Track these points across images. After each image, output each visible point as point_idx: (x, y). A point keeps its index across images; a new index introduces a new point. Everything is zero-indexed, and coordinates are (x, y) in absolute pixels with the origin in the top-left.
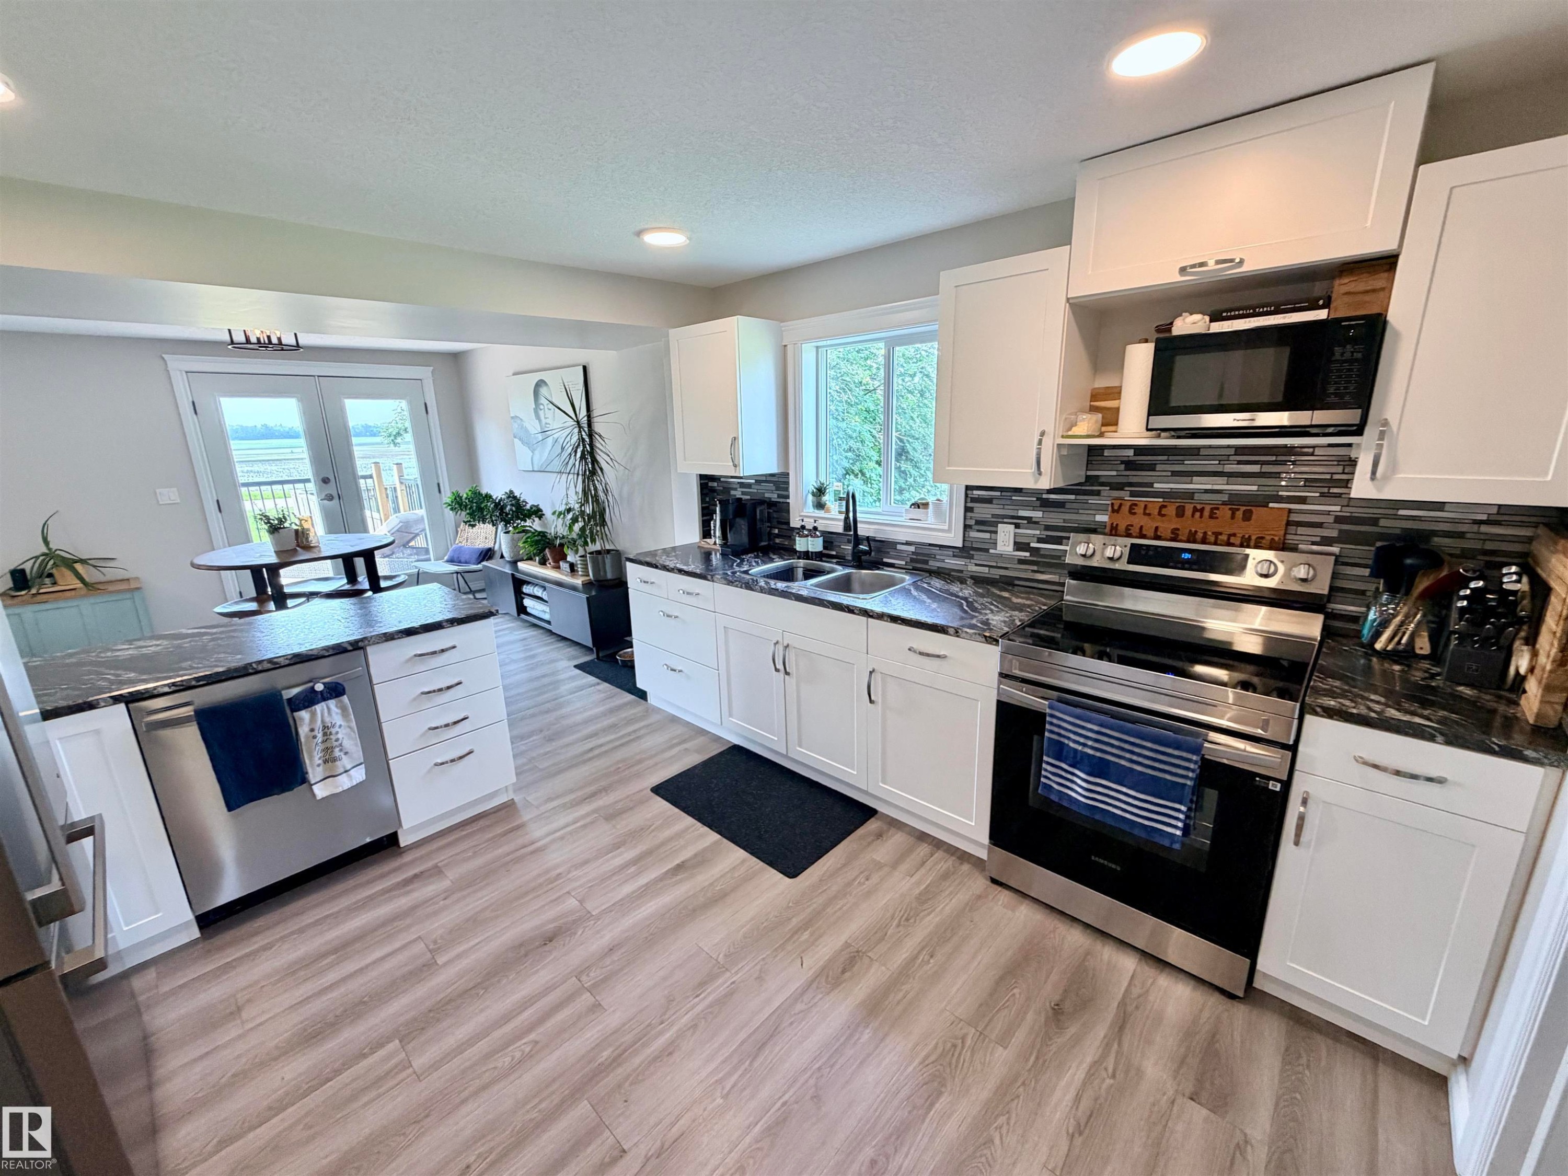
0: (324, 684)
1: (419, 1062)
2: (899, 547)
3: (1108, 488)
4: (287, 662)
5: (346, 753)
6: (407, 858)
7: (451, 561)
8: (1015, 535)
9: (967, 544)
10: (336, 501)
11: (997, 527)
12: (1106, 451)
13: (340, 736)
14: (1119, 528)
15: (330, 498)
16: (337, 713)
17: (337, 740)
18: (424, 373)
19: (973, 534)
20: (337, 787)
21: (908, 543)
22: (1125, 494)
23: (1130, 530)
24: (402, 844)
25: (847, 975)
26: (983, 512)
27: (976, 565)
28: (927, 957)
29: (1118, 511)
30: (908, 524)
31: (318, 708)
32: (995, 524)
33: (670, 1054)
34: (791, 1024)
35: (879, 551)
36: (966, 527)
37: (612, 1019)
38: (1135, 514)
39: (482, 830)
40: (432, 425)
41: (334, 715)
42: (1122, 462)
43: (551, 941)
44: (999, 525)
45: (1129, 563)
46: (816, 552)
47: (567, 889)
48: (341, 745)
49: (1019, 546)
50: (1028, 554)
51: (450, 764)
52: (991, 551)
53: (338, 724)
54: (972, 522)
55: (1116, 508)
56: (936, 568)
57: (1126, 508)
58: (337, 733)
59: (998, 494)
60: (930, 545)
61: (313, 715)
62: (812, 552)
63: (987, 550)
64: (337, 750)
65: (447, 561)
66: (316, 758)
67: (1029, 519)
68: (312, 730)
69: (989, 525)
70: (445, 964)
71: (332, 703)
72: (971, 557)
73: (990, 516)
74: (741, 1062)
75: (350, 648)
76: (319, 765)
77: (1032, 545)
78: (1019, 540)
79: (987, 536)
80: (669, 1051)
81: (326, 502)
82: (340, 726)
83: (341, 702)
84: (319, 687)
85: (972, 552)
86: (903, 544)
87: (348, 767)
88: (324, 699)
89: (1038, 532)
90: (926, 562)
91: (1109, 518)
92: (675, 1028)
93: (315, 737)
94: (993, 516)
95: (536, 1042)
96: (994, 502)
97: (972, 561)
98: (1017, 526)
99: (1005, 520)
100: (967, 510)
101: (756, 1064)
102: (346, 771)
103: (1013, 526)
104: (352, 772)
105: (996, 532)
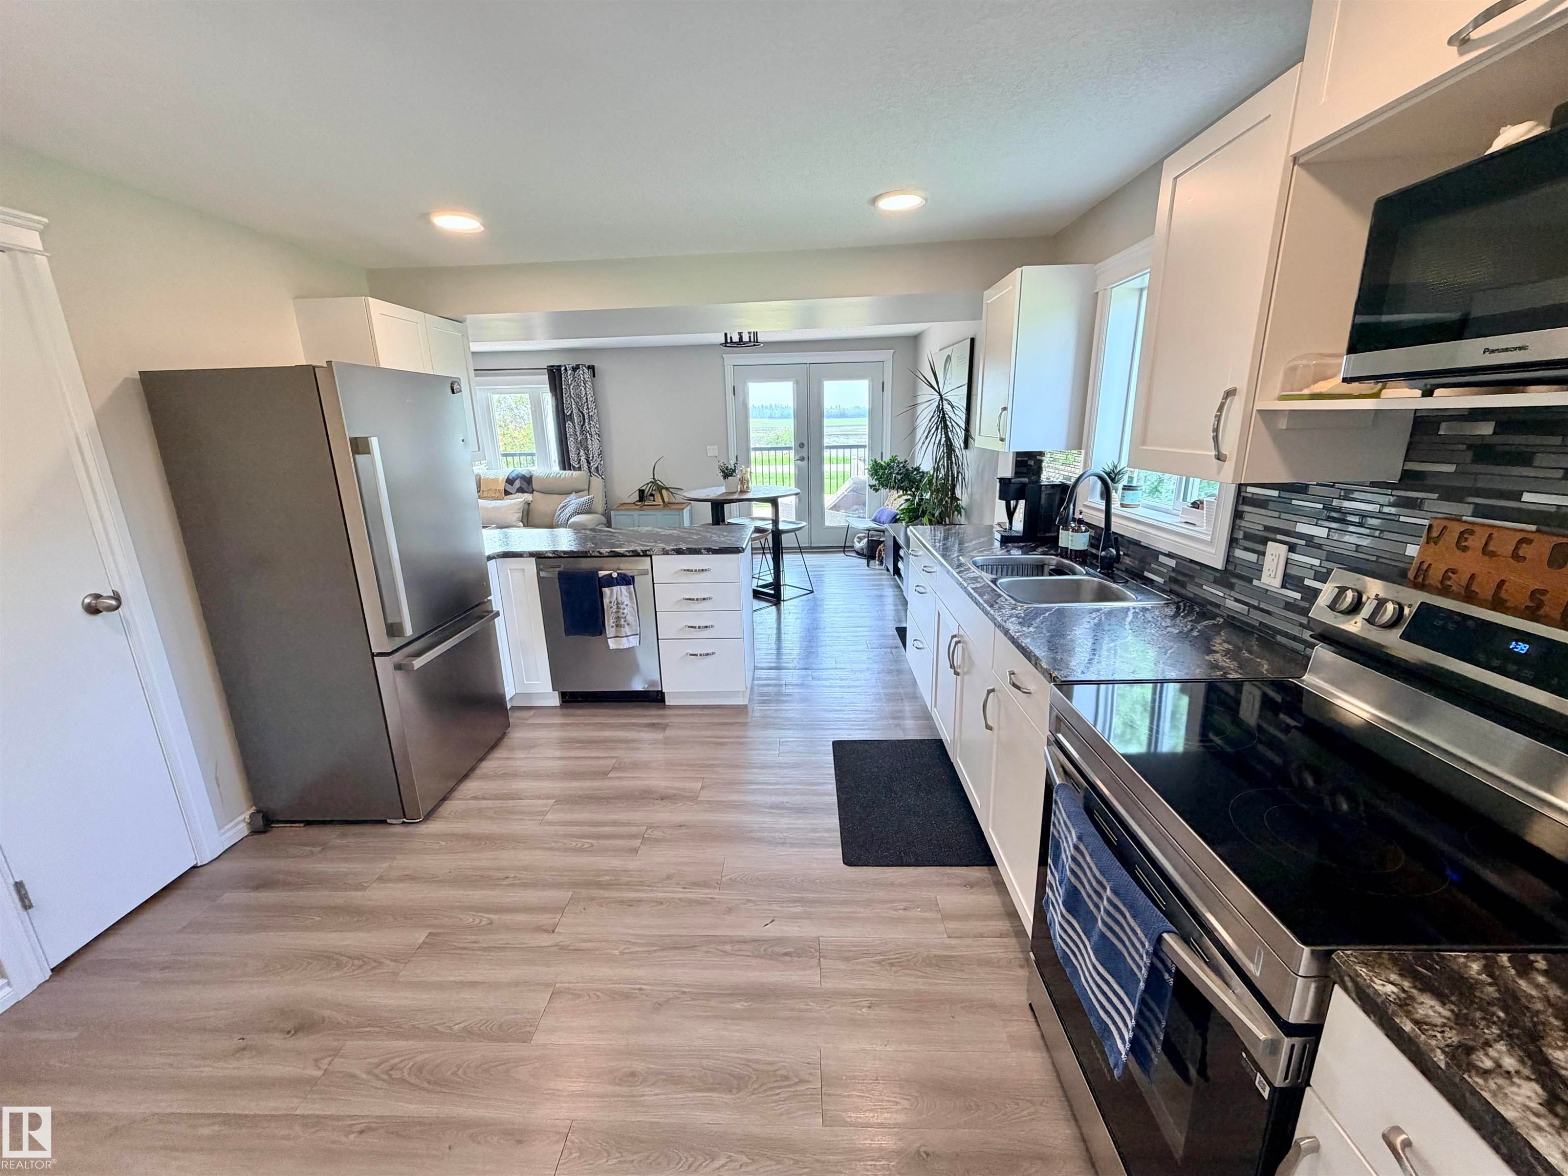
0: (618, 574)
1: (549, 817)
2: (1162, 559)
3: (1436, 496)
4: (607, 554)
5: (628, 624)
6: (668, 712)
7: (874, 520)
8: (1288, 562)
9: (1230, 568)
10: (806, 461)
11: (1266, 544)
12: (1443, 425)
13: (625, 611)
14: (1431, 571)
15: (802, 459)
16: (626, 596)
17: (623, 613)
18: (886, 355)
19: (1239, 553)
20: (620, 645)
21: (1170, 555)
22: (1464, 510)
23: (1450, 578)
24: (667, 703)
25: (787, 958)
26: (1255, 519)
27: (1237, 600)
28: (866, 1003)
29: (1436, 541)
30: (1178, 528)
31: (615, 588)
32: (1264, 541)
33: (631, 906)
34: (708, 952)
35: (1142, 560)
36: (1233, 542)
37: (633, 864)
38: (1465, 549)
39: (711, 715)
40: (885, 400)
41: (623, 596)
42: (1470, 447)
43: (662, 800)
44: (1269, 543)
45: (1404, 636)
46: (1076, 551)
47: (704, 776)
48: (625, 618)
49: (1289, 580)
50: (1298, 596)
51: (699, 657)
52: (1255, 582)
53: (625, 603)
54: (1240, 535)
55: (1435, 534)
56: (1192, 596)
57: (1452, 537)
58: (624, 609)
59: (1275, 493)
60: (1192, 561)
61: (612, 592)
62: (1071, 550)
63: (1250, 580)
64: (623, 620)
65: (873, 520)
66: (612, 621)
67: (1308, 539)
68: (610, 602)
69: (1259, 541)
70: (611, 778)
71: (624, 588)
72: (1231, 587)
73: (1261, 528)
74: (653, 945)
75: (642, 554)
76: (612, 627)
77: (1307, 582)
78: (1293, 571)
79: (1254, 558)
80: (631, 903)
81: (799, 462)
82: (627, 605)
83: (629, 588)
84: (615, 575)
85: (1234, 580)
86: (1165, 555)
87: (629, 634)
88: (618, 584)
89: (1316, 562)
90: (1183, 585)
91: (1420, 552)
92: (649, 895)
93: (611, 607)
94: (1267, 528)
95: (592, 845)
96: (1271, 505)
97: (1233, 593)
98: (1292, 548)
99: (1279, 537)
100: (1237, 515)
101: (658, 954)
102: (627, 636)
103: (1285, 547)
104: (630, 638)
105: (1264, 554)
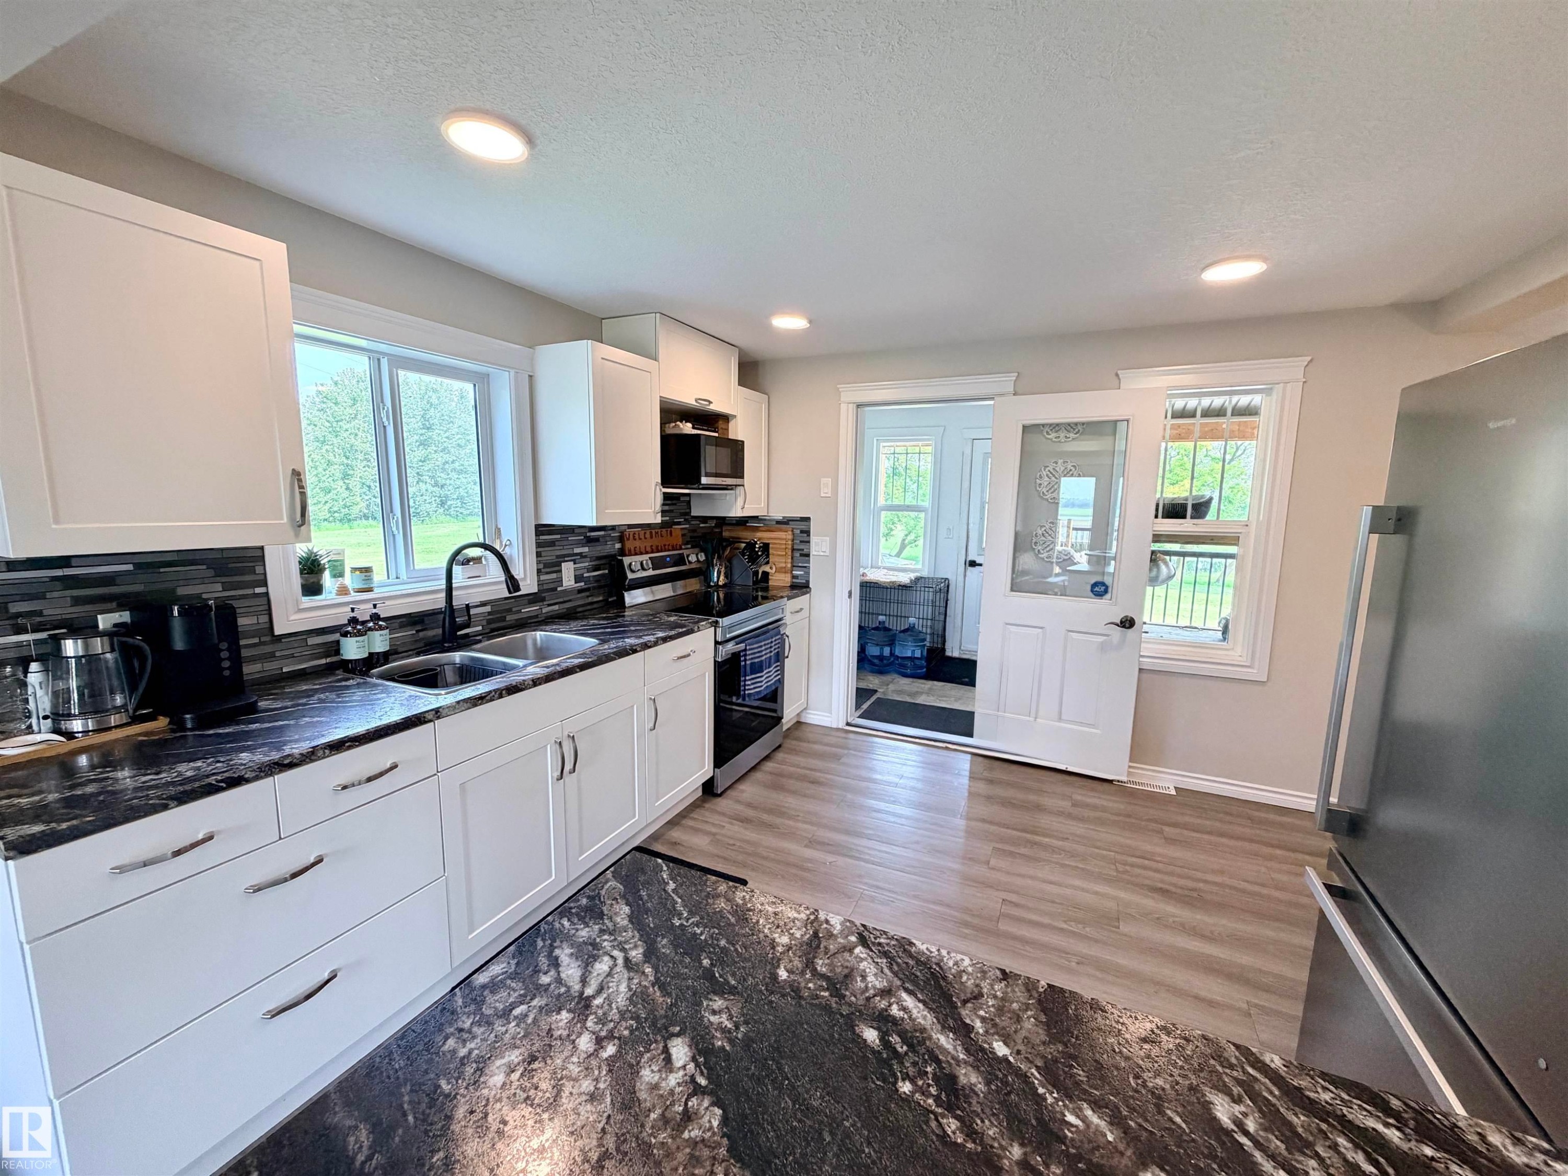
8: (575, 570)
9: (541, 588)
11: (561, 566)
19: (545, 577)
21: (483, 604)
26: (550, 554)
27: (549, 605)
30: (465, 584)
32: (559, 564)
36: (539, 572)
44: (563, 564)
49: (578, 579)
50: (582, 584)
52: (559, 589)
54: (543, 566)
63: (555, 589)
67: (580, 554)
69: (555, 566)
72: (545, 599)
73: (555, 558)
77: (585, 575)
78: (577, 573)
79: (554, 576)
85: (546, 595)
86: (476, 607)
89: (588, 563)
90: (505, 619)
94: (557, 557)
96: (556, 545)
97: (546, 602)
98: (576, 562)
99: (566, 559)
100: (539, 555)
103: (572, 563)
105: (560, 571)
